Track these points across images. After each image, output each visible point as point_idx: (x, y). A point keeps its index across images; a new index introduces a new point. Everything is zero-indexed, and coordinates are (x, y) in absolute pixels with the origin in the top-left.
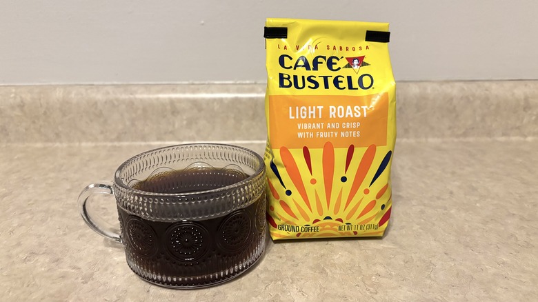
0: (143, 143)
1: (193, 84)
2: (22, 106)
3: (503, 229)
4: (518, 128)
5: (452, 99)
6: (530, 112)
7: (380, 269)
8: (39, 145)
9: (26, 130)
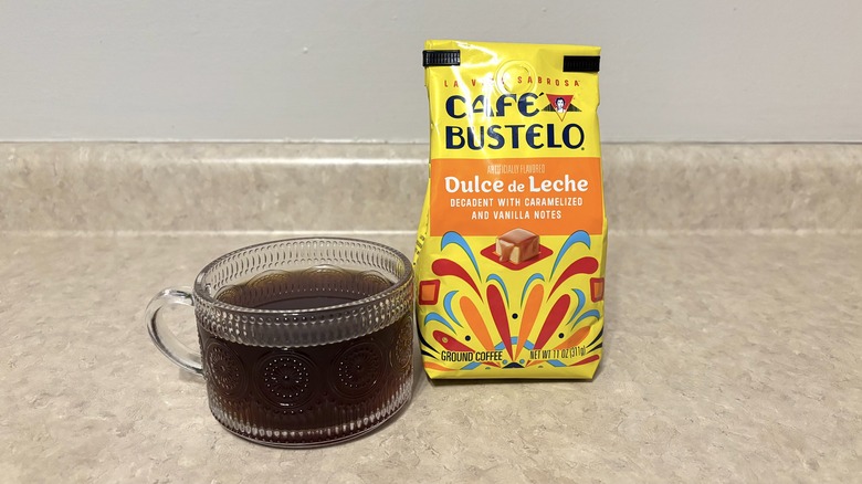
0: (212, 233)
1: (290, 143)
2: (26, 174)
3: (733, 364)
4: (783, 215)
5: (684, 170)
6: (801, 192)
7: (546, 419)
8: (51, 234)
9: (32, 210)
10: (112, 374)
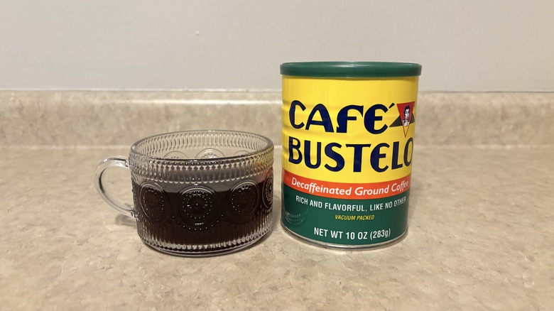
2: (20, 109)
4: (497, 136)
5: (434, 108)
6: (507, 121)
8: (35, 147)
9: (24, 132)
10: (74, 215)
